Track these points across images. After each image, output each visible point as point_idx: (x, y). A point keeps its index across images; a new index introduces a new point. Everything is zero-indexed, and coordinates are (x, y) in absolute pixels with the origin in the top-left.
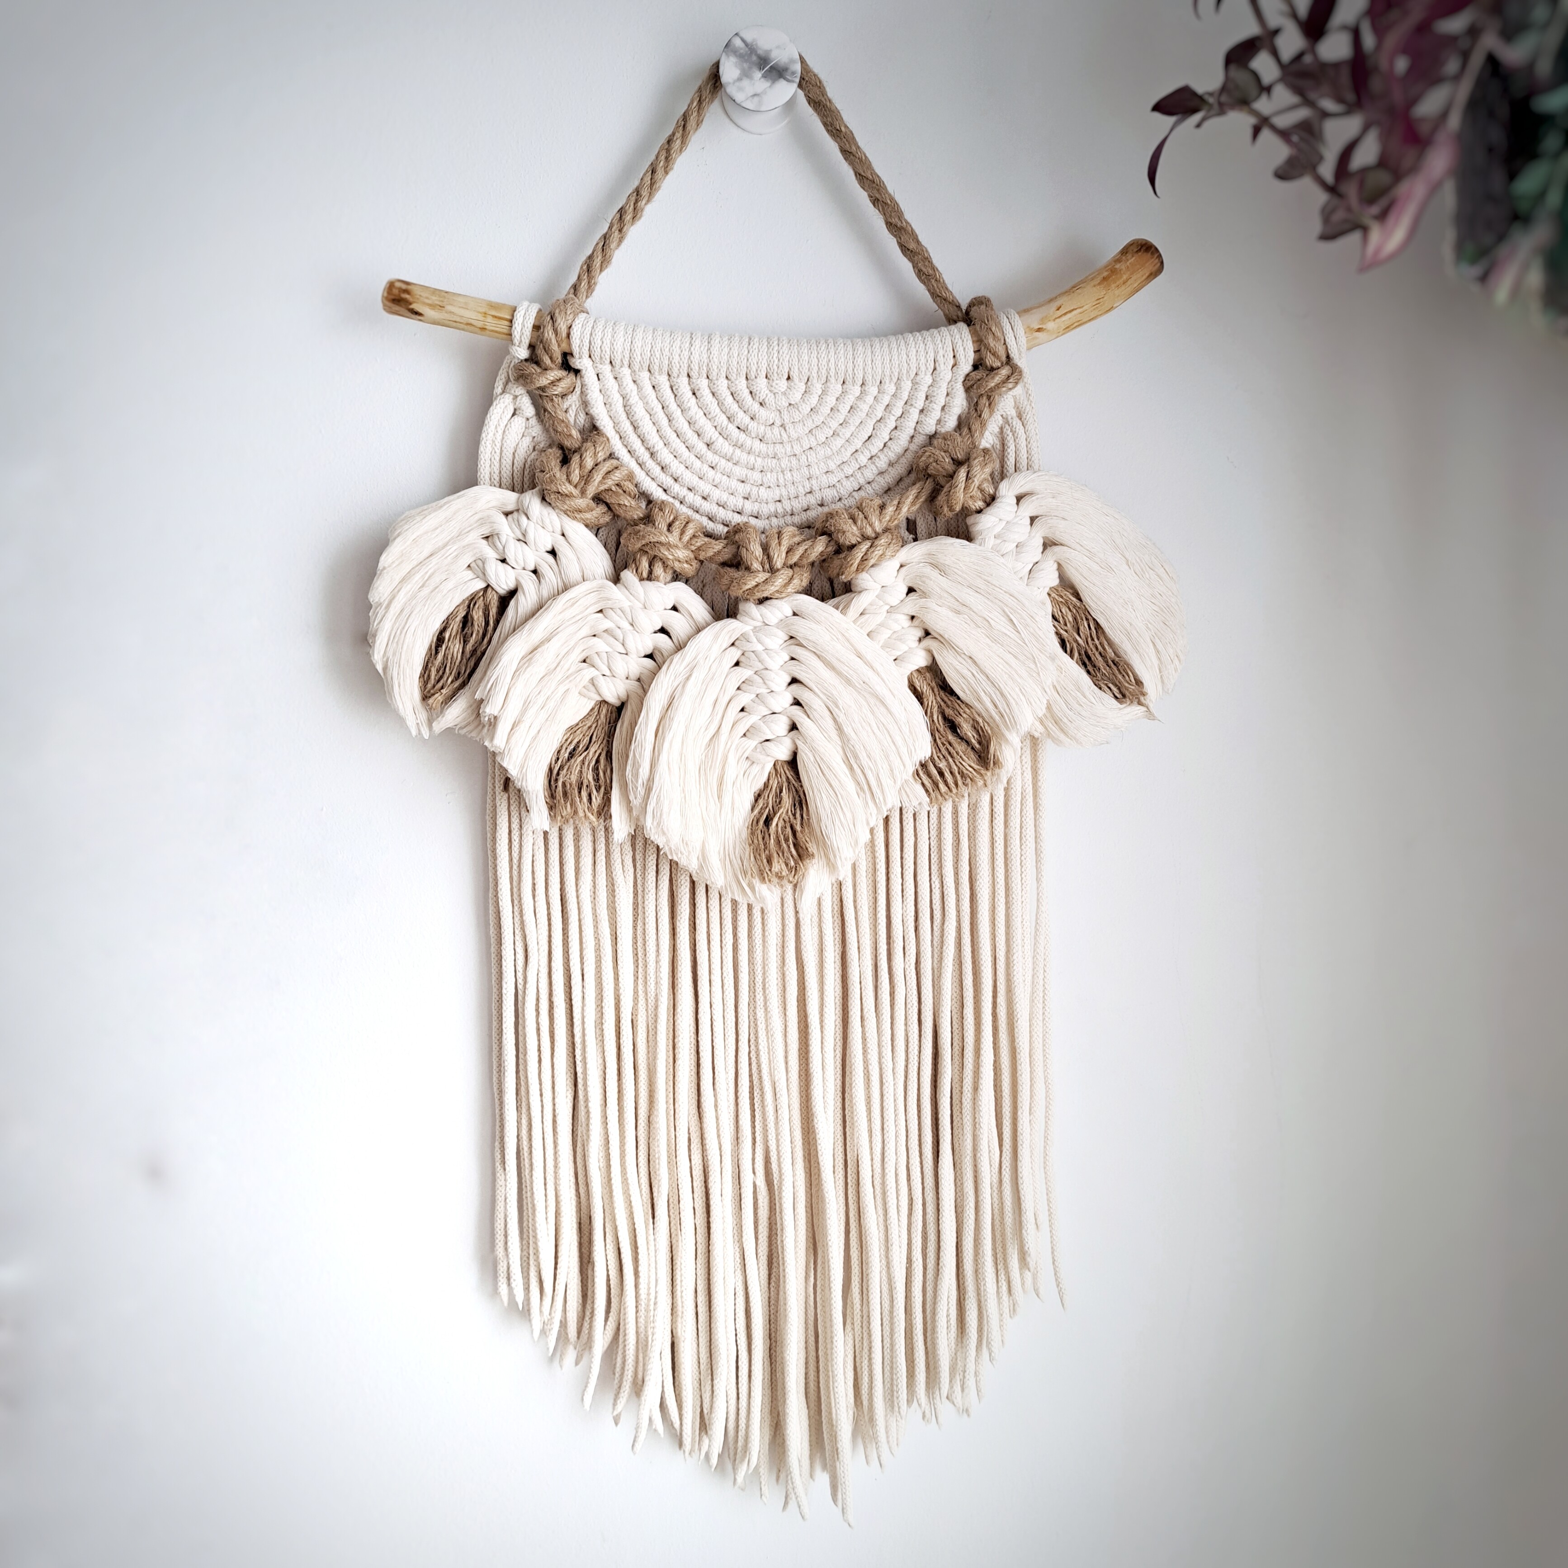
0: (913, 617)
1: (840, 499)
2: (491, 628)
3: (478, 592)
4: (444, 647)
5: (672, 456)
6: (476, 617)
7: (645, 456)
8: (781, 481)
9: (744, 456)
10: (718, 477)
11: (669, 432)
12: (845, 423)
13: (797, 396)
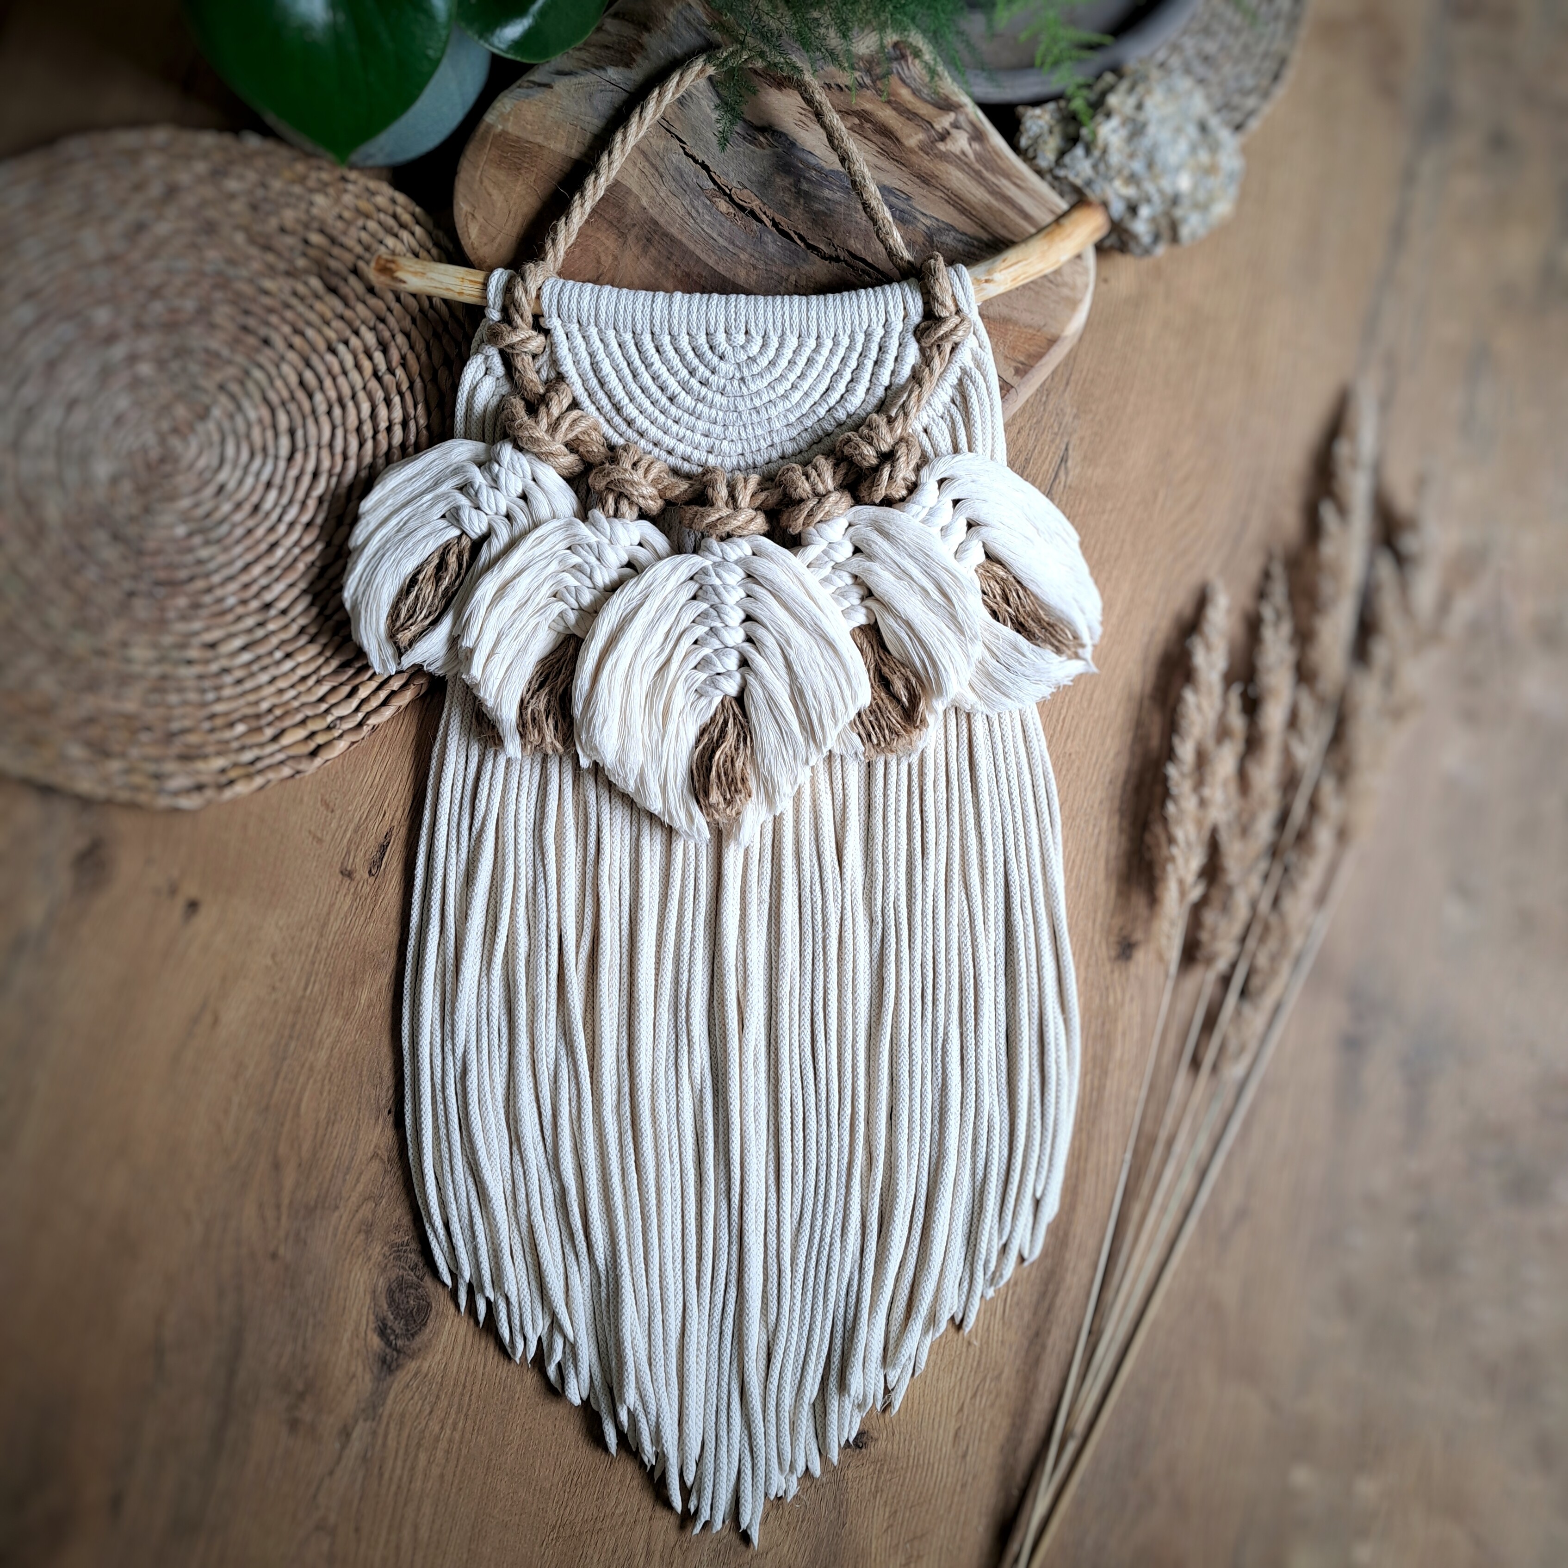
0: (857, 577)
1: (800, 452)
2: (463, 572)
3: (452, 540)
4: (416, 588)
5: (637, 411)
6: (450, 562)
7: (612, 413)
8: (743, 434)
9: (706, 410)
10: (682, 431)
11: (634, 387)
12: (802, 376)
13: (754, 349)
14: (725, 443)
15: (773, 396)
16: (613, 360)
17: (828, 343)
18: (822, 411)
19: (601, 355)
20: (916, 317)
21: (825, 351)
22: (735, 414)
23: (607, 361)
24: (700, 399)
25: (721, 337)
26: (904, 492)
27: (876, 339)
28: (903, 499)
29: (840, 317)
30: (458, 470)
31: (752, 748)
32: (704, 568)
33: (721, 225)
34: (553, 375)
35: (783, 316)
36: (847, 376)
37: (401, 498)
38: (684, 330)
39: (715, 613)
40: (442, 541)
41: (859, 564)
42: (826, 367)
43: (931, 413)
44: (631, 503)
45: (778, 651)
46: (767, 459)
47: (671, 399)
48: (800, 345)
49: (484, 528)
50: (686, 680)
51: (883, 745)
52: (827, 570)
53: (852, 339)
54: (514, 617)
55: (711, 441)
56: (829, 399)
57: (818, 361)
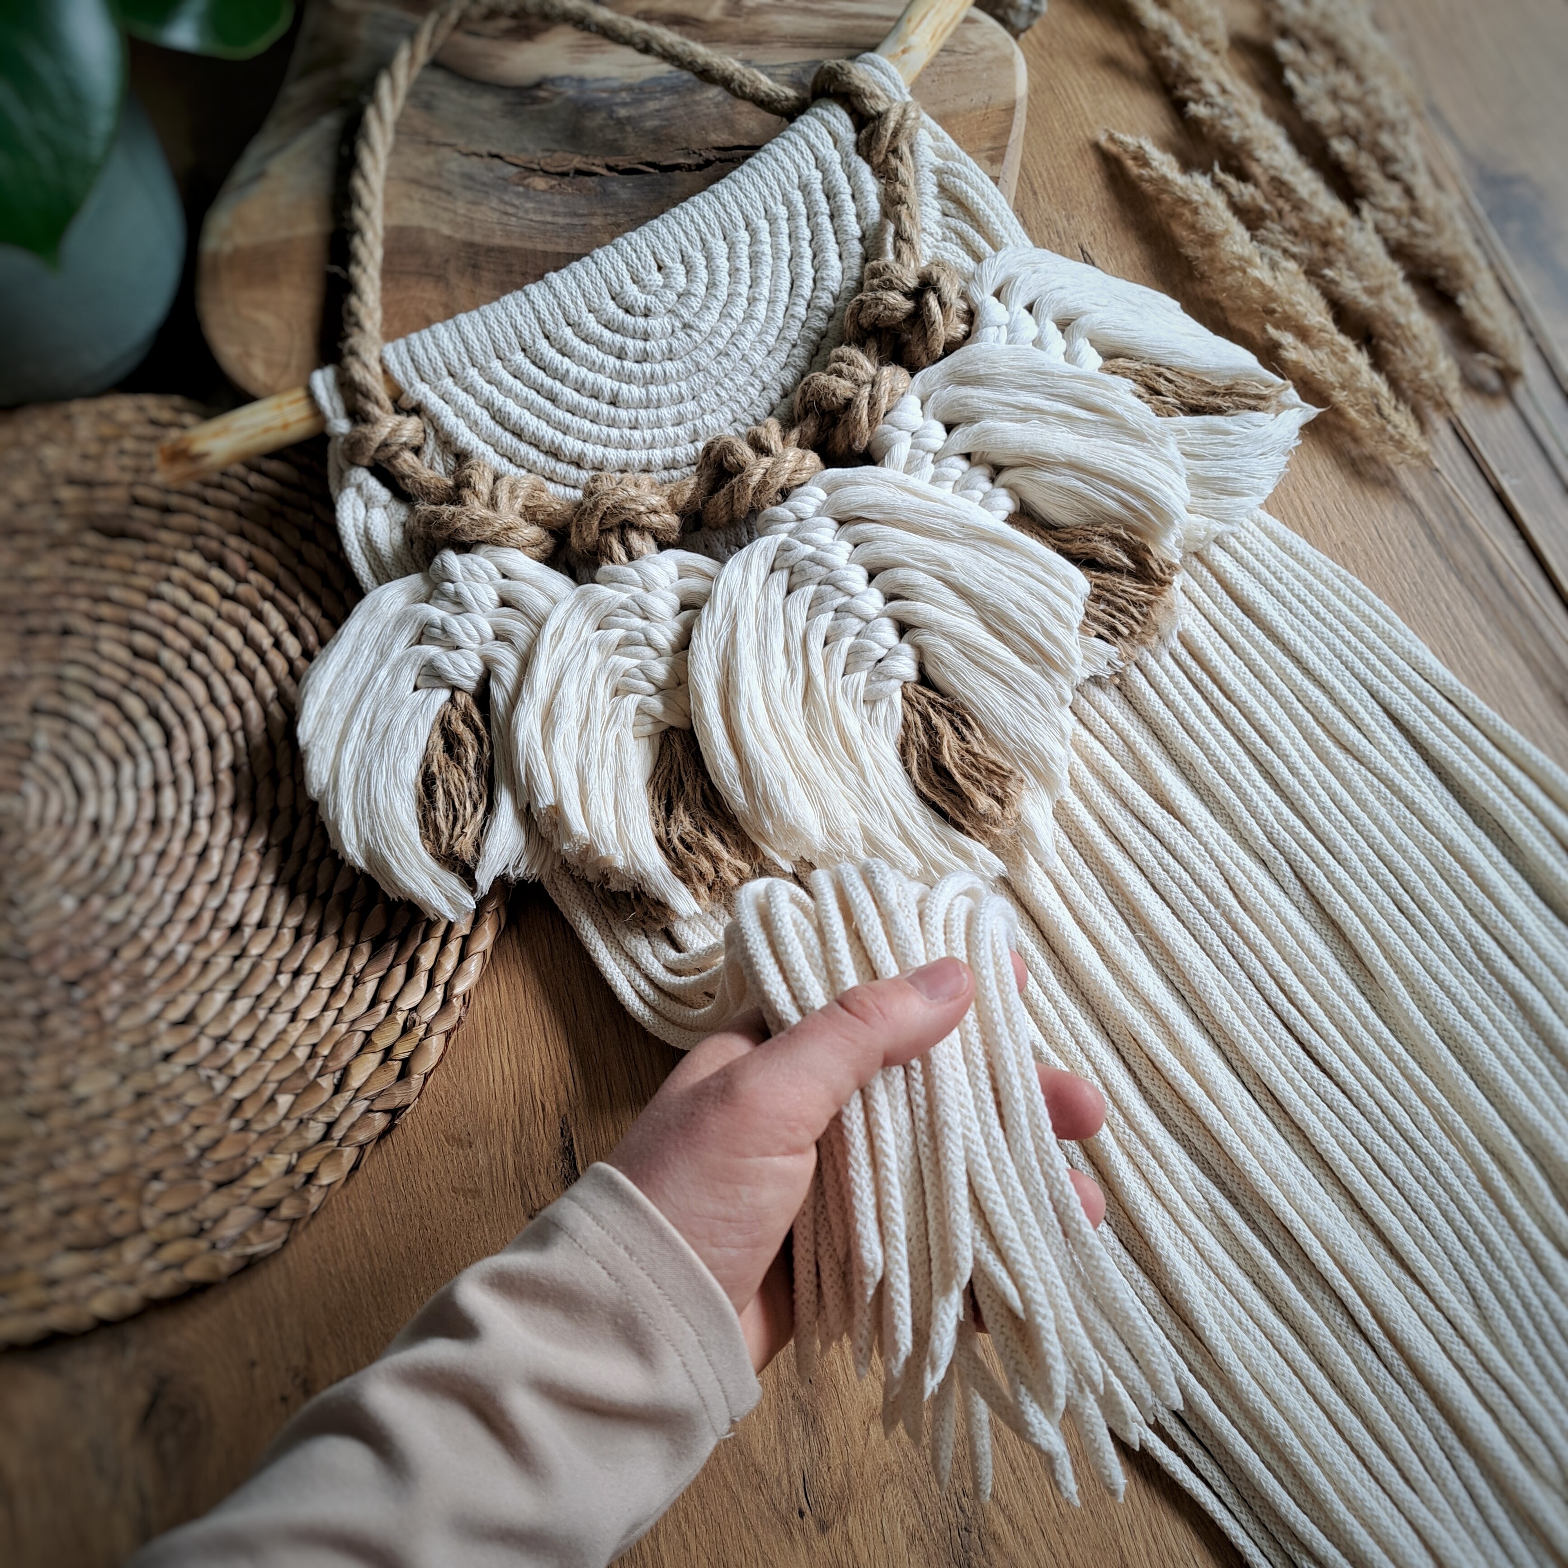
0: (968, 456)
2: (484, 732)
3: (445, 705)
5: (580, 442)
6: (459, 731)
7: (549, 463)
8: (723, 393)
9: (663, 389)
10: (648, 434)
11: (560, 414)
12: (754, 282)
13: (680, 281)
14: (707, 417)
15: (734, 326)
16: (517, 396)
17: (763, 225)
18: (801, 310)
19: (499, 400)
20: (848, 135)
21: (765, 236)
22: (701, 374)
23: (509, 401)
24: (650, 380)
25: (632, 290)
26: (963, 327)
27: (817, 186)
28: (967, 336)
29: (761, 183)
30: (401, 621)
31: (980, 726)
32: (783, 544)
33: (550, 204)
34: (451, 462)
35: (692, 221)
36: (808, 253)
37: (349, 695)
38: (584, 309)
39: (830, 588)
40: (432, 716)
41: (962, 438)
42: (776, 257)
43: (929, 239)
44: (641, 530)
45: (939, 585)
46: (768, 406)
47: (613, 403)
48: (732, 247)
49: (480, 667)
50: (845, 693)
51: (1138, 629)
52: (929, 469)
53: (788, 203)
54: (585, 738)
55: (689, 425)
56: (800, 291)
57: (763, 254)
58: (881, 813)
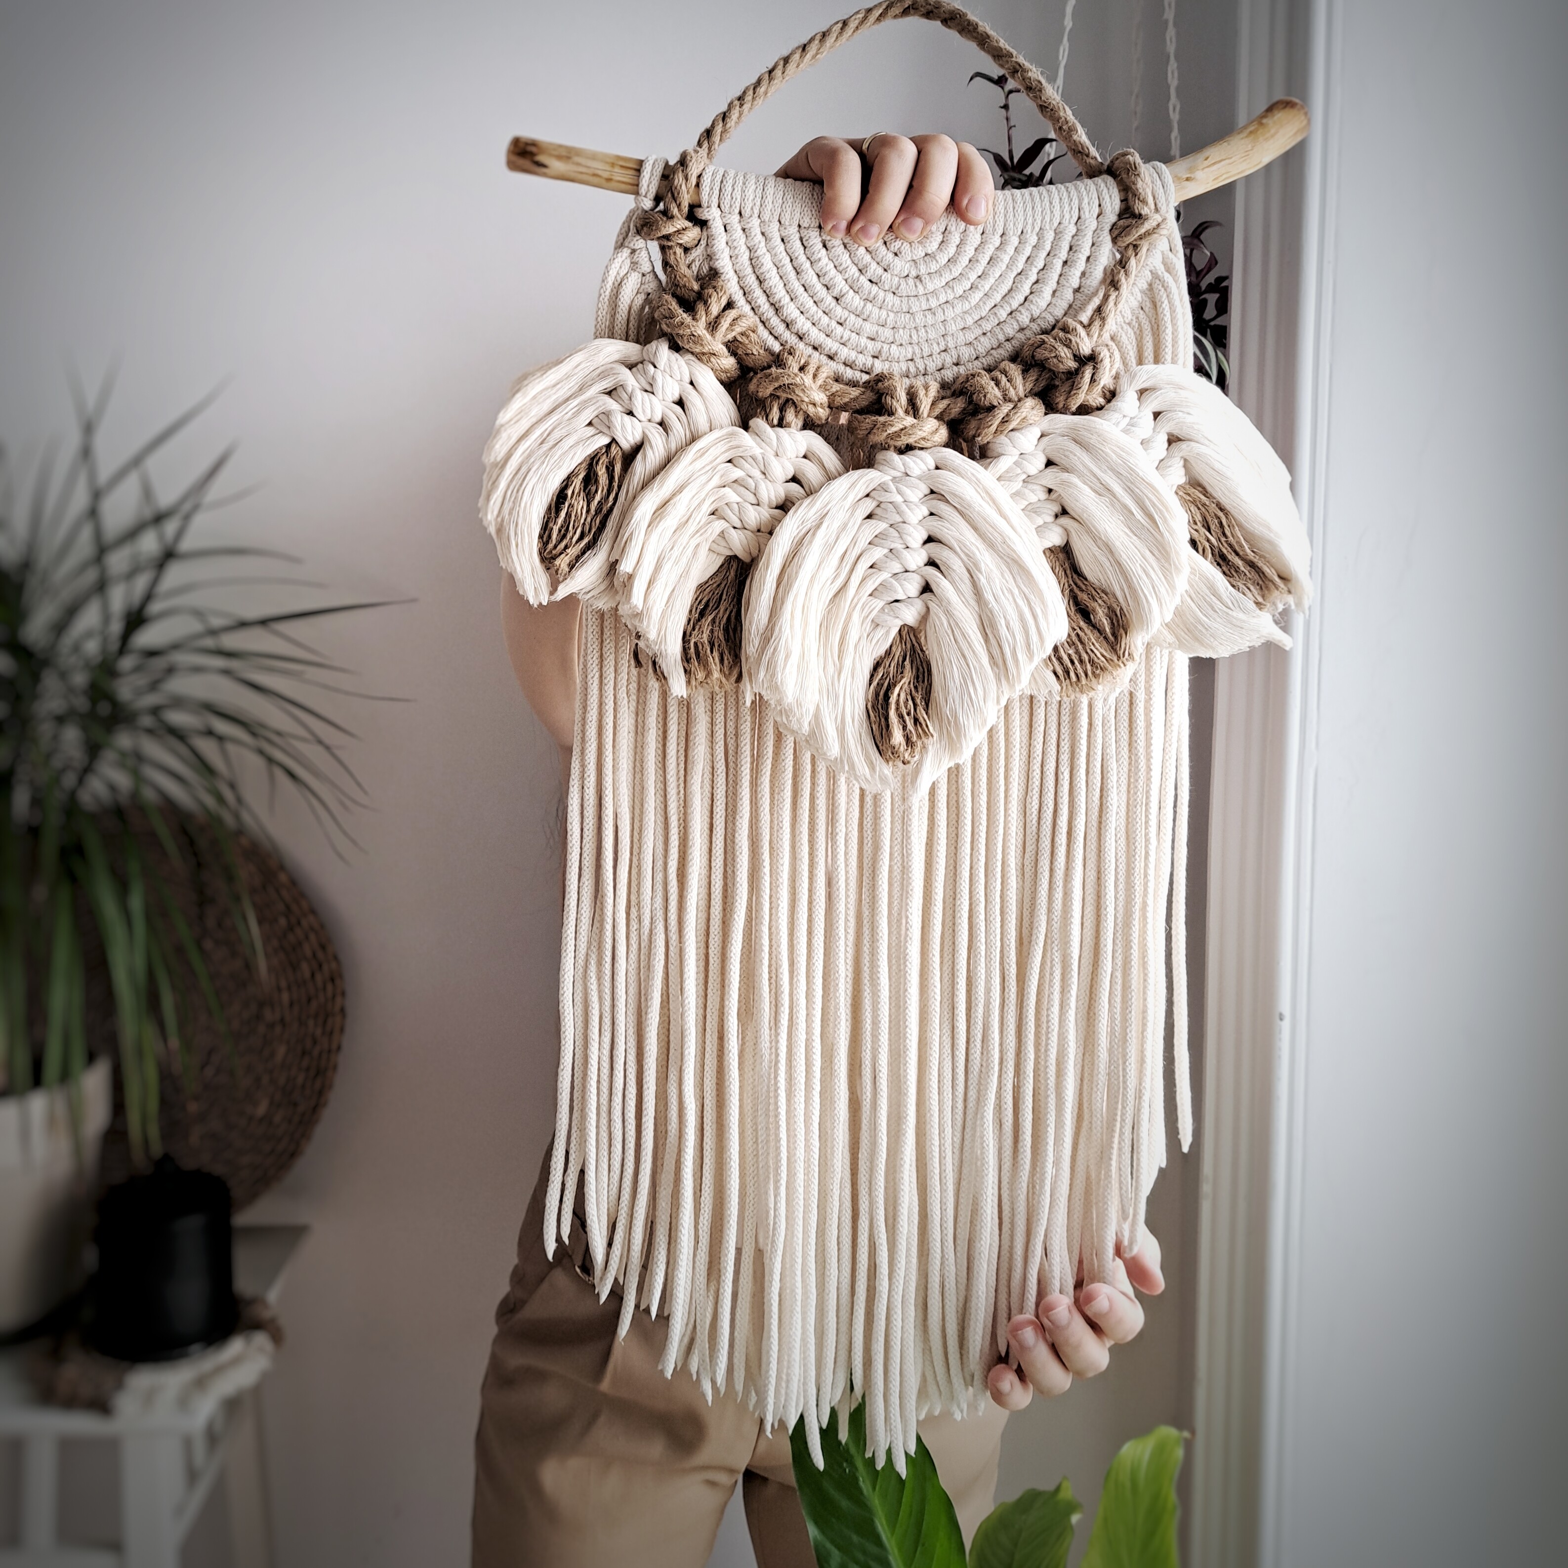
0: (1050, 491)
1: (977, 358)
2: (616, 485)
3: (601, 448)
4: (567, 504)
5: (798, 312)
6: (600, 473)
7: (770, 313)
8: (915, 337)
9: (876, 311)
10: (847, 334)
11: (796, 285)
12: (983, 275)
13: (934, 246)
14: (894, 347)
15: (951, 297)
16: (775, 255)
17: (1014, 241)
18: (1003, 314)
19: (762, 250)
20: (1111, 217)
21: (1010, 250)
22: (908, 316)
23: (768, 255)
24: (870, 300)
26: (1101, 400)
27: (1068, 237)
28: (1100, 408)
29: (1030, 213)
30: (606, 372)
32: (884, 483)
34: (705, 270)
36: (1033, 276)
39: (897, 534)
40: (588, 451)
41: (1053, 477)
42: (1009, 267)
43: (1120, 319)
44: (798, 411)
46: (940, 365)
47: (837, 300)
48: (983, 243)
49: (638, 438)
50: (862, 609)
52: (1017, 485)
53: (1040, 236)
54: (675, 537)
55: (878, 345)
56: (1011, 301)
57: (1002, 260)
58: (835, 705)
